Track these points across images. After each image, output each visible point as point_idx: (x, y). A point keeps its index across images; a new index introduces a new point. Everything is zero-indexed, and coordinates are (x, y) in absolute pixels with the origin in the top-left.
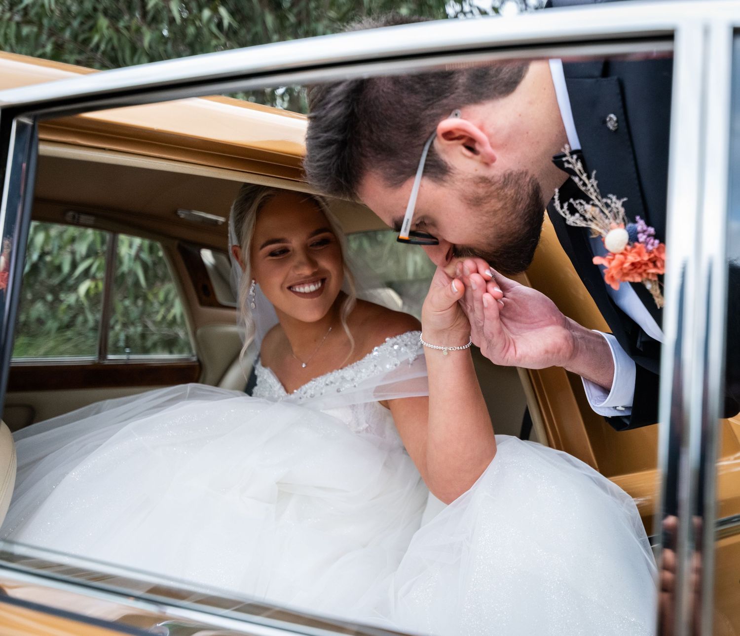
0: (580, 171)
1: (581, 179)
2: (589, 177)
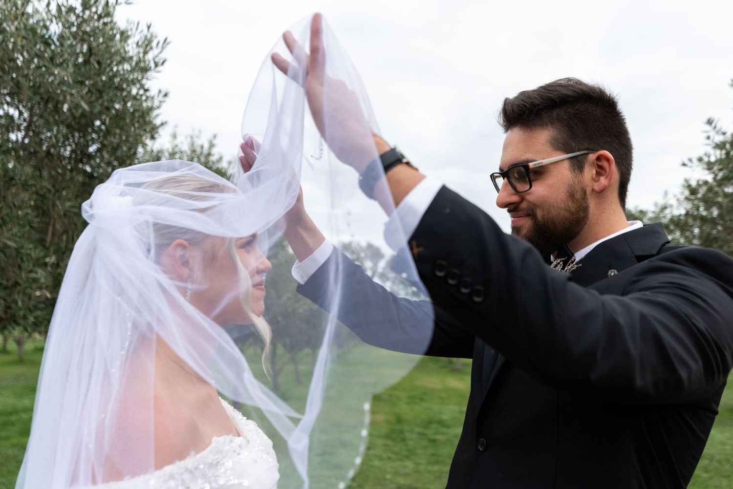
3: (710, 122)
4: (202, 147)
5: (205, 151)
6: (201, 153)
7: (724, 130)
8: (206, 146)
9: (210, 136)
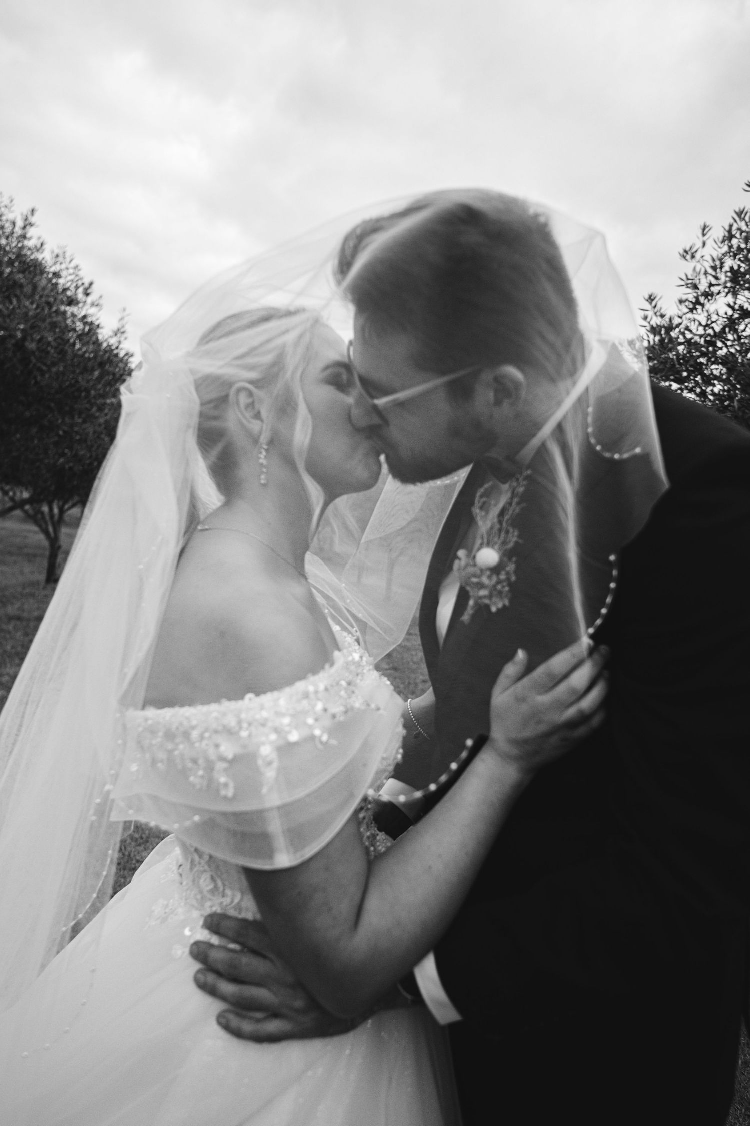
3: (651, 299)
4: (14, 223)
5: (18, 231)
6: (12, 233)
7: (663, 311)
8: (20, 223)
9: (26, 210)
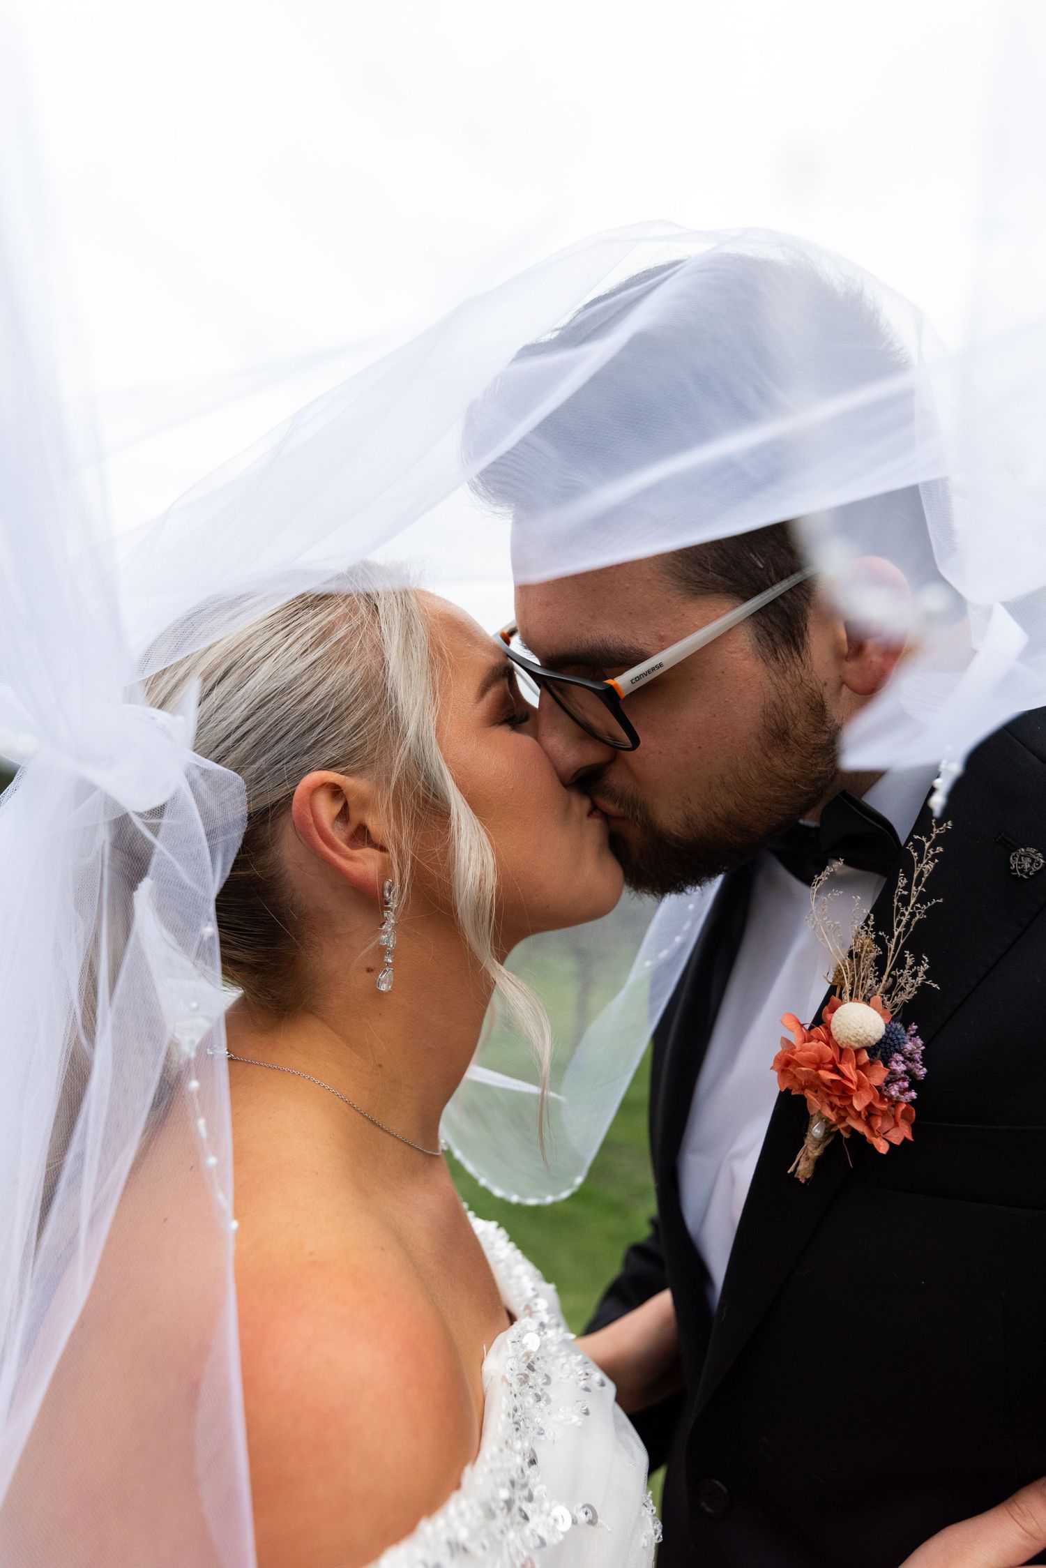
0: (921, 873)
1: (908, 887)
2: (922, 899)
